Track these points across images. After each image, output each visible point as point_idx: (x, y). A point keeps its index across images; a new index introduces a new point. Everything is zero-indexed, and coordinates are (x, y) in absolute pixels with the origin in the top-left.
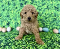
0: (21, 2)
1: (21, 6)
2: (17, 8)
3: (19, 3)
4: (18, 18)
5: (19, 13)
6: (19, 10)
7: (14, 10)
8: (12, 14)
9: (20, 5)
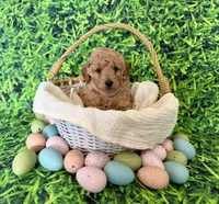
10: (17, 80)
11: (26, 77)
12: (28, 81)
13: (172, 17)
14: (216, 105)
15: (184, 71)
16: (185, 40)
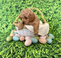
10: (6, 24)
11: (9, 23)
12: (9, 24)
13: (46, 6)
14: (60, 27)
15: (50, 19)
16: (50, 12)
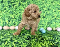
0: (9, 5)
1: (9, 8)
2: (5, 9)
3: (8, 5)
4: (6, 18)
5: (7, 13)
6: (8, 11)
7: (2, 11)
8: (1, 15)
9: (8, 6)
